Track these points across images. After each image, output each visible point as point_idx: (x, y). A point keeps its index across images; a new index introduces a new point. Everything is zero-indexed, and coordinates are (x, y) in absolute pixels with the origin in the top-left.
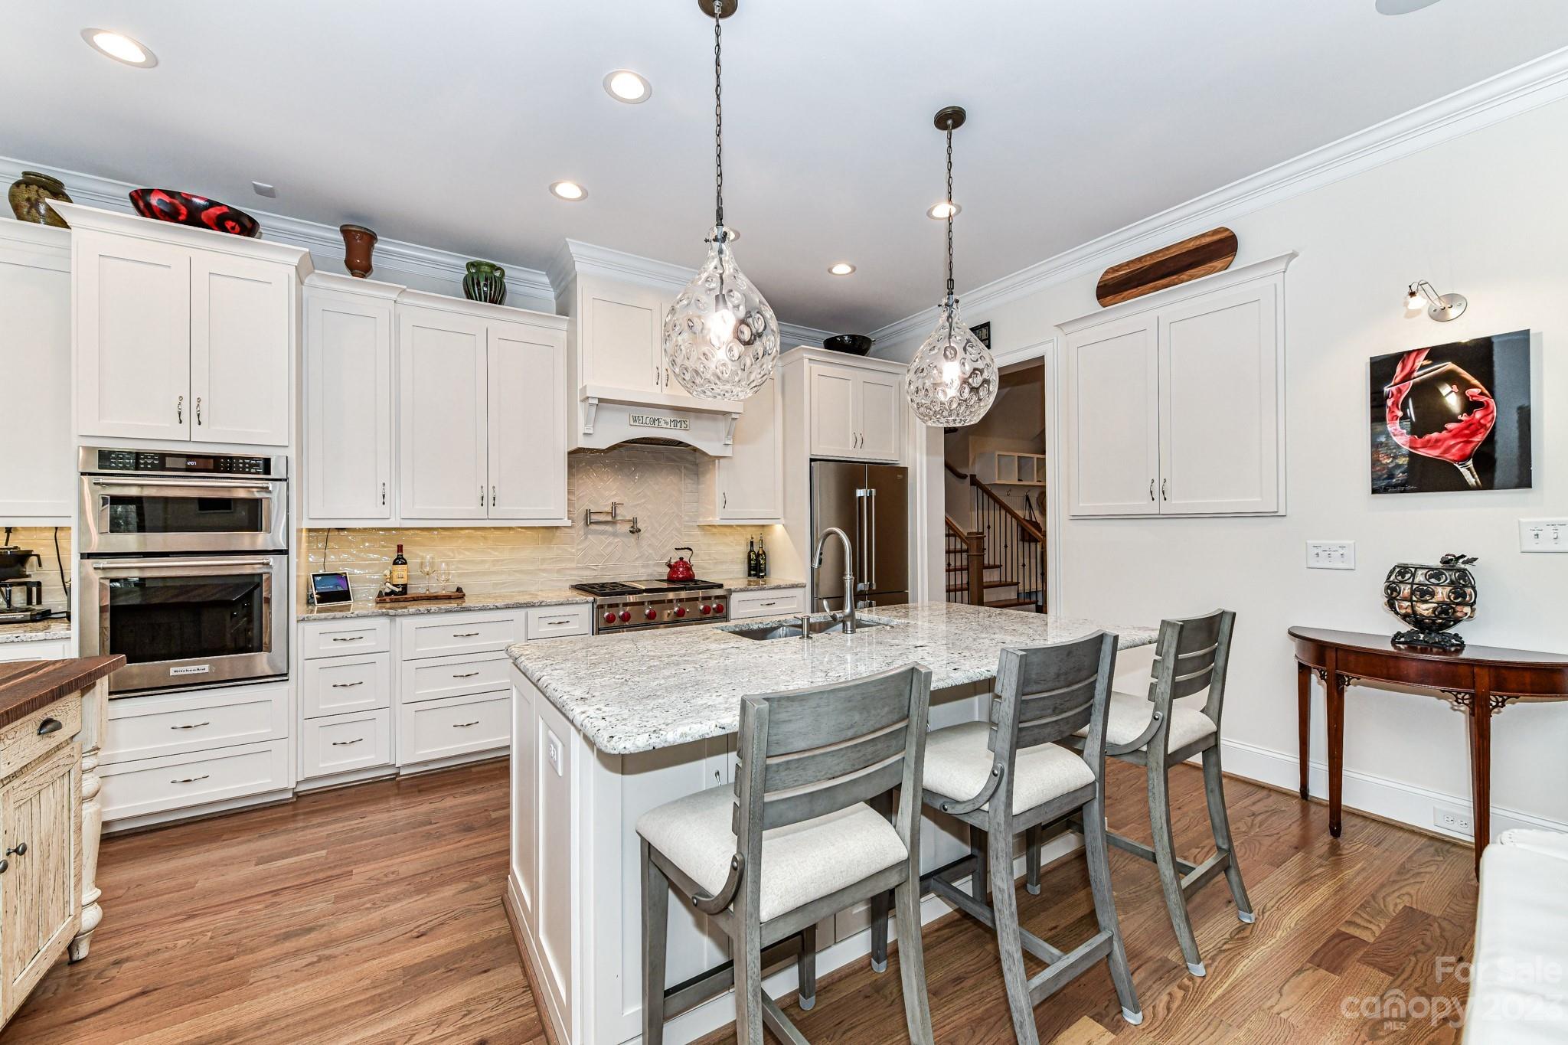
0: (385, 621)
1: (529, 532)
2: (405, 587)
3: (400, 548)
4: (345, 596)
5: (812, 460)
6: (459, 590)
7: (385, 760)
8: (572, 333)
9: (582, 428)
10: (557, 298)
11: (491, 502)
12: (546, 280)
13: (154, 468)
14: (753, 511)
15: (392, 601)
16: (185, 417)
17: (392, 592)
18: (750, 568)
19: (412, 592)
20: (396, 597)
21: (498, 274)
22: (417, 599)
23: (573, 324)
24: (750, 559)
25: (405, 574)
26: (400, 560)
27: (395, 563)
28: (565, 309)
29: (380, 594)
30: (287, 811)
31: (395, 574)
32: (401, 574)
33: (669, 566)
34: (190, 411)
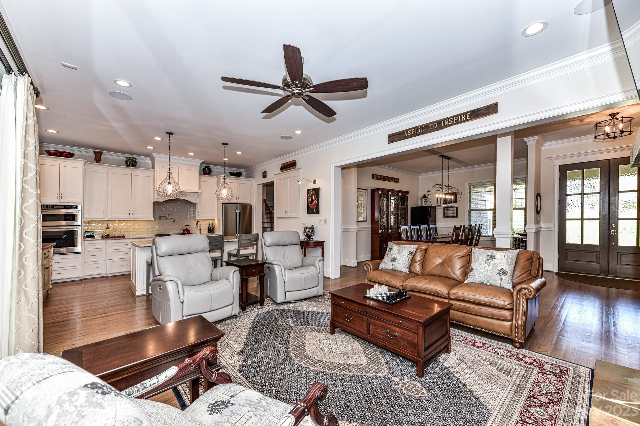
0: (104, 241)
1: (143, 222)
2: (109, 234)
3: (108, 225)
4: (93, 236)
5: (223, 203)
6: (123, 235)
7: (104, 272)
8: (154, 173)
9: (156, 197)
10: (152, 163)
11: (132, 214)
12: (149, 159)
13: (51, 208)
14: (209, 216)
15: (105, 238)
16: (58, 197)
17: (106, 236)
18: (209, 231)
19: (110, 236)
20: (106, 237)
21: (134, 159)
22: (112, 237)
23: (154, 171)
24: (209, 228)
25: (109, 231)
26: (108, 228)
27: (106, 229)
28: (153, 168)
29: (102, 236)
30: (80, 282)
31: (106, 232)
32: (108, 231)
33: (183, 230)
34: (60, 196)
